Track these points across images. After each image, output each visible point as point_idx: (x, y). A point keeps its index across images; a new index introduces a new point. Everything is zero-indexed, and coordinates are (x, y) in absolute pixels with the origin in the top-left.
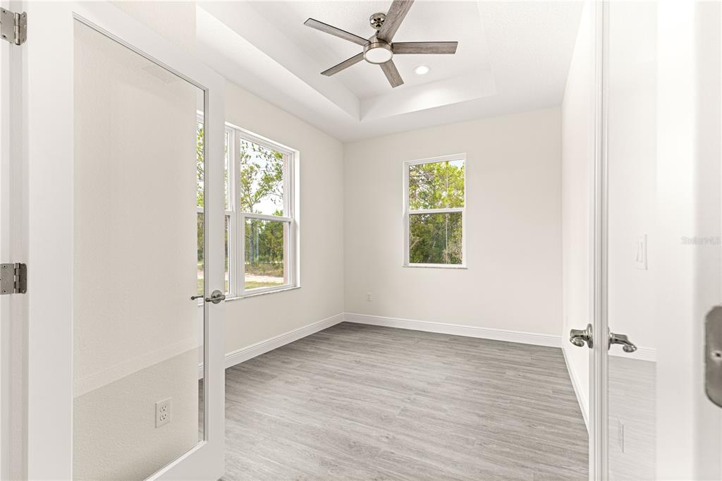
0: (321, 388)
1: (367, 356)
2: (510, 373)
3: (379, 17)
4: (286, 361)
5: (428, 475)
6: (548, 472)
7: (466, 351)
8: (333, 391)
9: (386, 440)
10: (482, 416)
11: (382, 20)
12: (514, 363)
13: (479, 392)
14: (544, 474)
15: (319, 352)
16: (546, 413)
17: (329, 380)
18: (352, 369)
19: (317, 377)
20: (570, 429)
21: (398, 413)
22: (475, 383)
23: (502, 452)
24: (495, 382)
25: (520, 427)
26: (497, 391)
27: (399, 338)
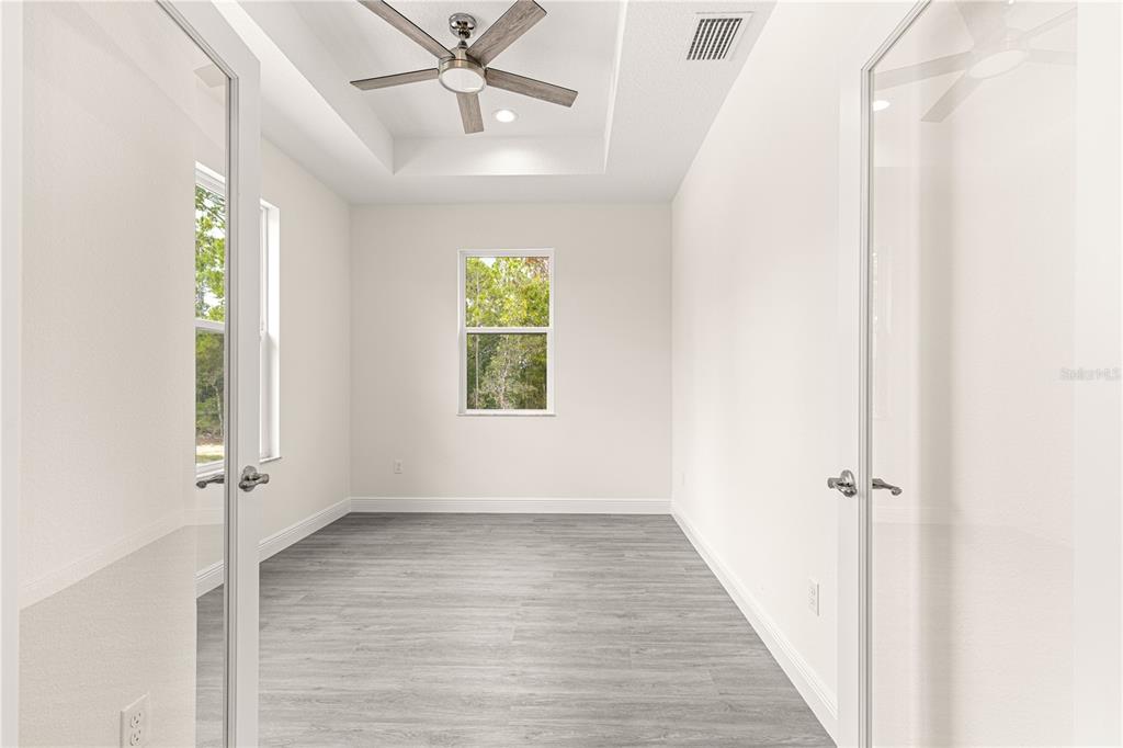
0: (366, 627)
1: (422, 562)
2: (629, 555)
3: (466, 20)
4: (272, 594)
5: (594, 709)
6: (722, 664)
7: (563, 533)
8: (392, 627)
9: (513, 679)
10: (624, 616)
11: (469, 25)
12: (629, 540)
13: (605, 586)
14: (719, 668)
15: (331, 569)
16: (689, 596)
17: (375, 611)
18: (405, 586)
19: (348, 611)
20: (721, 610)
21: (511, 638)
22: (593, 575)
23: (666, 654)
24: (617, 569)
25: (670, 619)
26: (623, 580)
27: (458, 528)
